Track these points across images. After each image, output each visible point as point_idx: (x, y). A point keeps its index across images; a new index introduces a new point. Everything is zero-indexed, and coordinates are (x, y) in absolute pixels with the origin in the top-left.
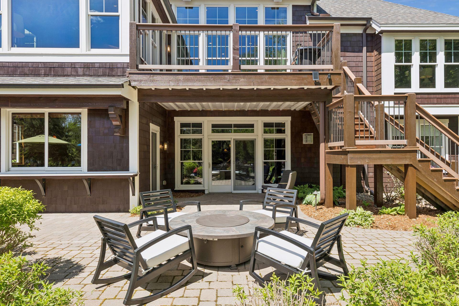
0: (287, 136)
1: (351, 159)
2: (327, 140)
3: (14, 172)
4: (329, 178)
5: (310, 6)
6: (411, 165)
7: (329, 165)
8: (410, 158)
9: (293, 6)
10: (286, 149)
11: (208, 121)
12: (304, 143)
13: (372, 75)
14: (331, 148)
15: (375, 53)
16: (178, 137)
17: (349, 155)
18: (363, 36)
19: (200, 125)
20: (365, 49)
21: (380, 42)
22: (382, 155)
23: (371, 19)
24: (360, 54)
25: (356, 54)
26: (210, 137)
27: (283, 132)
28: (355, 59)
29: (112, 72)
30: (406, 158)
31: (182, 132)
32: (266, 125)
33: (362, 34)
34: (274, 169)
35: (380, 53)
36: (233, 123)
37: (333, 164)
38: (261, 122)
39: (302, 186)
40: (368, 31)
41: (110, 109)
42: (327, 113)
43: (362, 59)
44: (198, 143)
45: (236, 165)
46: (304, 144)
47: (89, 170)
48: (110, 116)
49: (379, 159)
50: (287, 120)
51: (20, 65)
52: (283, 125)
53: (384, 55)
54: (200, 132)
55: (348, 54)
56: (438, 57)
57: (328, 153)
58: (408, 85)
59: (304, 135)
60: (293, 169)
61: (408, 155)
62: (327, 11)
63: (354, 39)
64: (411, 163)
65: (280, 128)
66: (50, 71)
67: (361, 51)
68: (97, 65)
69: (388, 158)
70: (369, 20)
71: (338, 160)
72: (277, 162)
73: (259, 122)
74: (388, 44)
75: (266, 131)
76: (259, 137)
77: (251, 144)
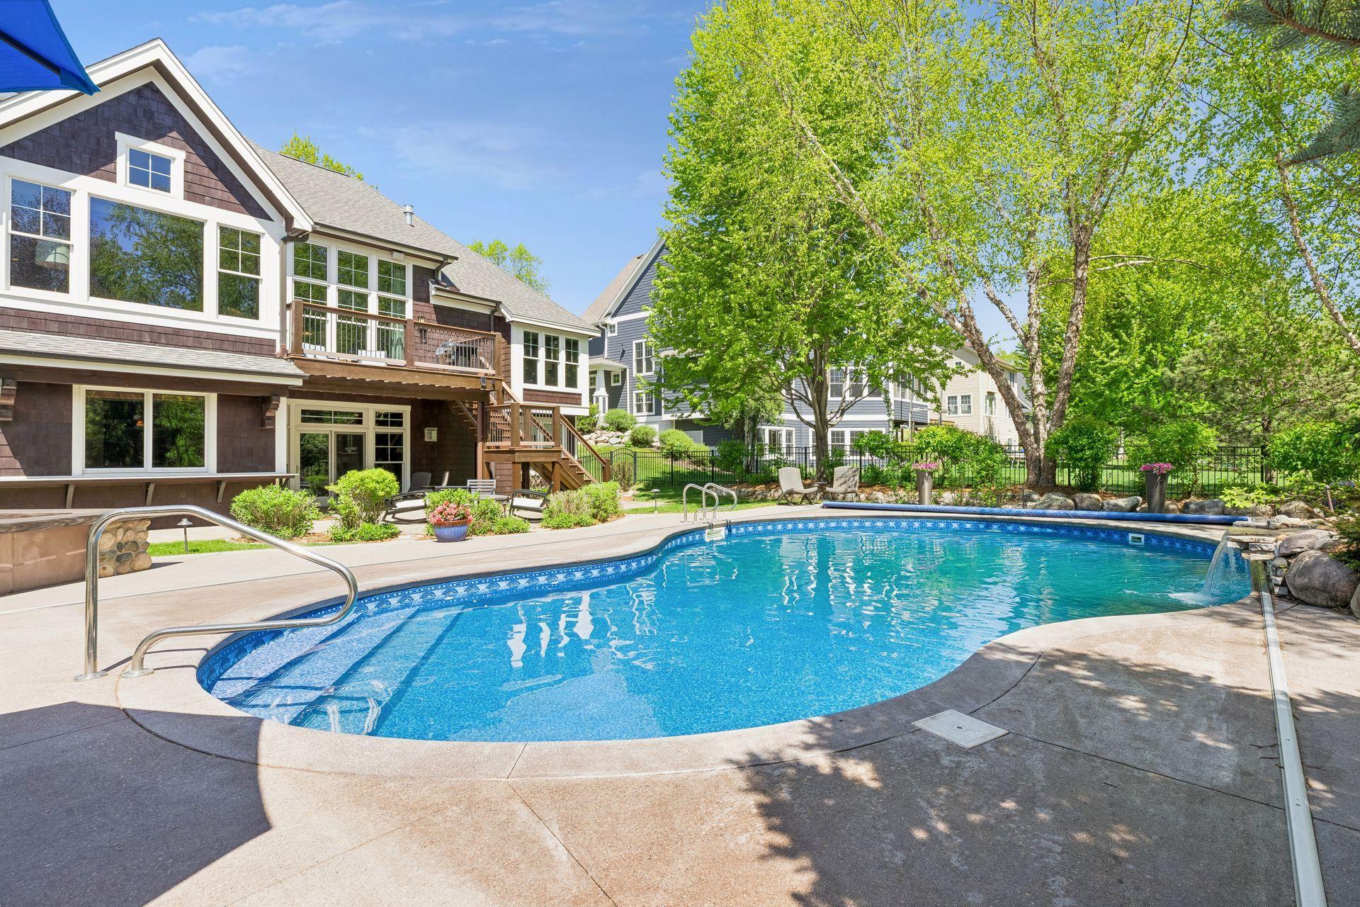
0: (406, 430)
2: (484, 439)
3: (91, 475)
5: (434, 270)
6: (557, 463)
7: (488, 464)
9: (414, 266)
10: (404, 447)
12: (426, 439)
15: (506, 340)
18: (491, 317)
21: (510, 330)
22: (539, 454)
23: (500, 302)
27: (400, 424)
29: (253, 348)
33: (491, 315)
35: (510, 342)
36: (333, 410)
38: (372, 410)
40: (496, 314)
41: (273, 398)
46: (427, 442)
47: (219, 471)
48: (271, 406)
49: (537, 457)
50: (406, 410)
51: (107, 324)
52: (400, 415)
53: (513, 346)
56: (560, 355)
57: (490, 452)
58: (534, 381)
59: (426, 431)
61: (556, 454)
62: (457, 285)
63: (481, 319)
64: (557, 460)
65: (396, 419)
68: (232, 338)
70: (498, 303)
72: (391, 464)
73: (370, 411)
74: (517, 335)
75: (379, 423)
76: (369, 430)
77: (359, 440)
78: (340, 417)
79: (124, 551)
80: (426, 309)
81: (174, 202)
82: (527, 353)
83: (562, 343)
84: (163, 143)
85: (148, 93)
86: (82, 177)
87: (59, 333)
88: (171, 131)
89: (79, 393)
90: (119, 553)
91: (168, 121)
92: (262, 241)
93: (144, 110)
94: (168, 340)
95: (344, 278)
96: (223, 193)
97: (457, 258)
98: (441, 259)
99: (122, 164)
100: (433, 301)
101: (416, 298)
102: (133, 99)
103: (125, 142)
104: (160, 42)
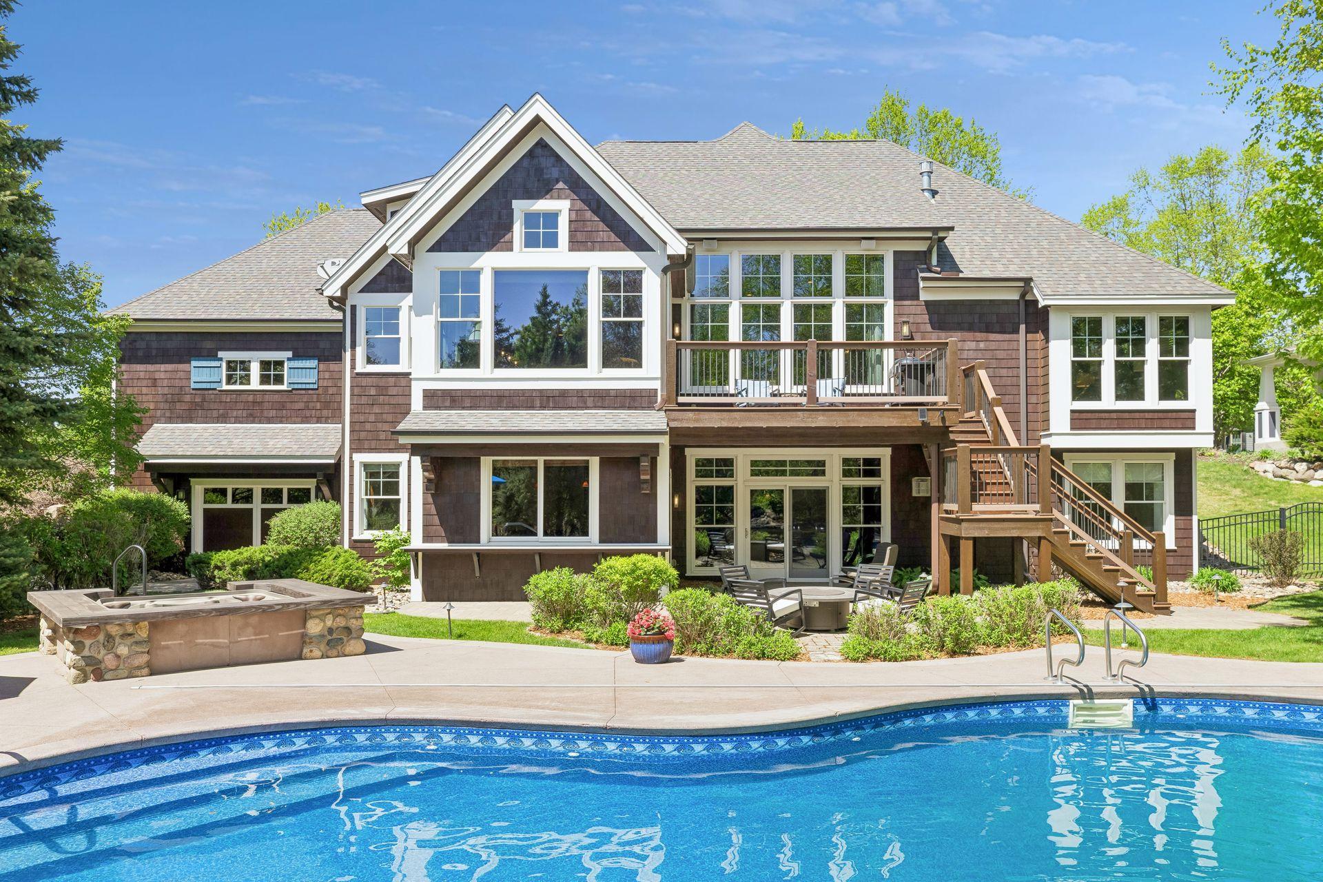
0: (884, 482)
1: (966, 529)
2: (942, 499)
3: (496, 544)
4: (945, 555)
5: (925, 251)
6: (1044, 538)
7: (944, 536)
8: (1043, 529)
9: (895, 253)
10: (882, 505)
11: (744, 455)
12: (914, 494)
13: (1037, 373)
14: (947, 512)
15: (1040, 336)
16: (692, 482)
17: (964, 524)
18: (1019, 305)
19: (728, 462)
20: (1023, 327)
21: (1047, 320)
22: (1006, 525)
23: (1031, 279)
24: (1014, 336)
25: (1007, 337)
26: (747, 484)
27: (876, 474)
28: (1005, 345)
29: (634, 401)
30: (1037, 528)
31: (699, 474)
32: (846, 461)
33: (1018, 301)
34: (858, 542)
35: (1047, 340)
36: (788, 459)
37: (951, 536)
38: (838, 457)
39: (909, 569)
40: (1028, 297)
41: (642, 459)
42: (941, 461)
43: (1018, 345)
44: (727, 494)
45: (793, 533)
46: (915, 497)
47: (602, 541)
48: (641, 468)
49: (1002, 529)
50: (884, 454)
51: (506, 394)
52: (875, 462)
53: (1054, 345)
54: (730, 474)
55: (993, 336)
56: (1147, 347)
57: (942, 519)
58: (1096, 396)
59: (915, 481)
60: (894, 541)
61: (1041, 525)
63: (1004, 310)
64: (1044, 535)
65: (871, 469)
66: (548, 401)
67: (1016, 331)
68: (612, 394)
69: (1013, 529)
70: (1028, 281)
71: (952, 530)
72: (865, 528)
73: (834, 457)
74: (1060, 326)
75: (847, 474)
76: (834, 483)
77: (820, 497)
78: (797, 468)
79: (335, 636)
80: (913, 310)
81: (560, 257)
82: (1078, 351)
83: (1152, 326)
84: (552, 198)
85: (539, 151)
86: (487, 254)
87: (471, 408)
88: (557, 182)
89: (486, 463)
90: (330, 638)
91: (555, 173)
92: (644, 276)
93: (536, 170)
94: (554, 402)
95: (800, 287)
96: (605, 234)
97: (952, 229)
98: (929, 234)
99: (518, 229)
100: (924, 296)
101: (898, 297)
102: (526, 163)
103: (520, 207)
104: (538, 96)
